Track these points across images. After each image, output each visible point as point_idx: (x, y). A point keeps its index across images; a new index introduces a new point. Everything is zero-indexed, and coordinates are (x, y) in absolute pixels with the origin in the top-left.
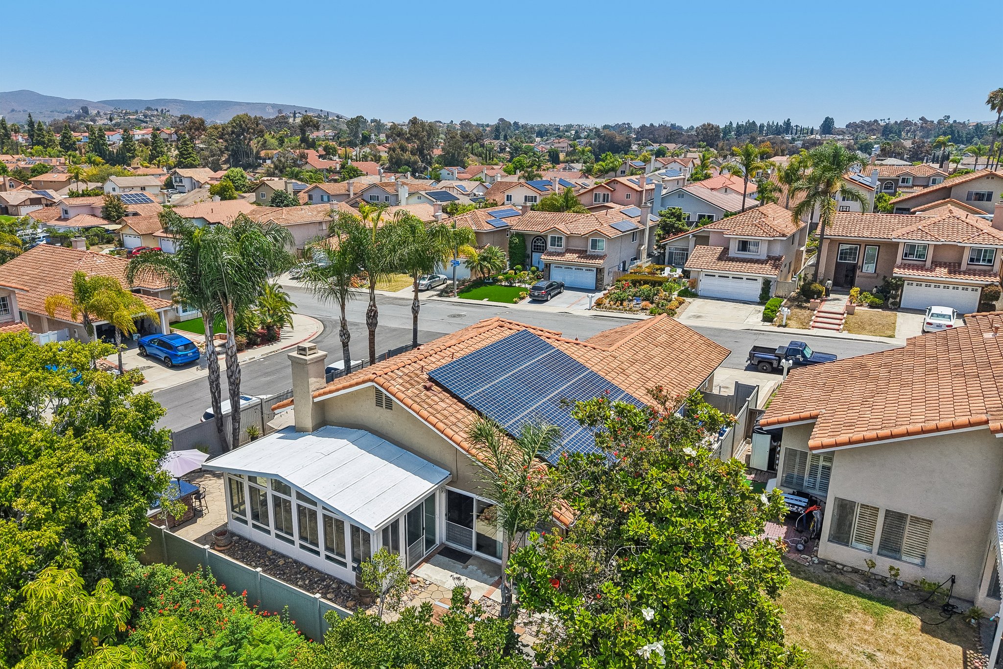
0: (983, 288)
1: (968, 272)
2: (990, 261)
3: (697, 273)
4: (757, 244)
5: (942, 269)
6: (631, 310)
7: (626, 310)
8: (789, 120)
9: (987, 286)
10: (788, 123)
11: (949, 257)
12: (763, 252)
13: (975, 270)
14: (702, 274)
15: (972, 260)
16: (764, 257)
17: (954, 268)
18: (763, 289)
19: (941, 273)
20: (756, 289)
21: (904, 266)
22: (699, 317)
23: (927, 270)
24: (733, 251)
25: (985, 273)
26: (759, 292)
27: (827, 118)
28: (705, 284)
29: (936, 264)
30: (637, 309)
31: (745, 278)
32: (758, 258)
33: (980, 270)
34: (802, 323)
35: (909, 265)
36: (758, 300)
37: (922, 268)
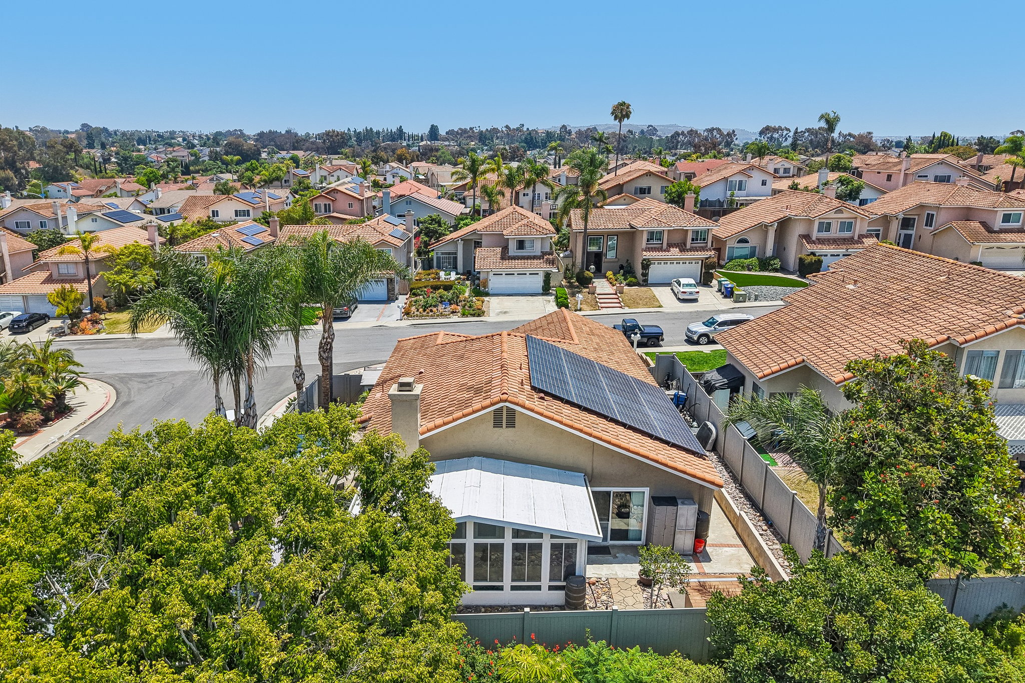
0: (702, 261)
1: (692, 249)
2: (704, 239)
3: (486, 273)
4: (532, 241)
5: (675, 249)
6: (442, 315)
7: (438, 316)
8: (401, 127)
9: (707, 259)
10: (400, 130)
11: (677, 238)
12: (537, 250)
13: (696, 247)
14: (491, 274)
15: (693, 240)
16: (539, 254)
17: (682, 247)
18: (544, 281)
19: (675, 252)
20: (539, 281)
21: (648, 249)
22: (505, 313)
23: (665, 251)
24: (513, 250)
25: (703, 249)
26: (542, 284)
27: (432, 126)
28: (494, 283)
29: (670, 245)
30: (447, 313)
31: (528, 273)
32: (534, 254)
33: (699, 247)
34: (591, 306)
35: (652, 248)
36: (541, 291)
37: (660, 249)
